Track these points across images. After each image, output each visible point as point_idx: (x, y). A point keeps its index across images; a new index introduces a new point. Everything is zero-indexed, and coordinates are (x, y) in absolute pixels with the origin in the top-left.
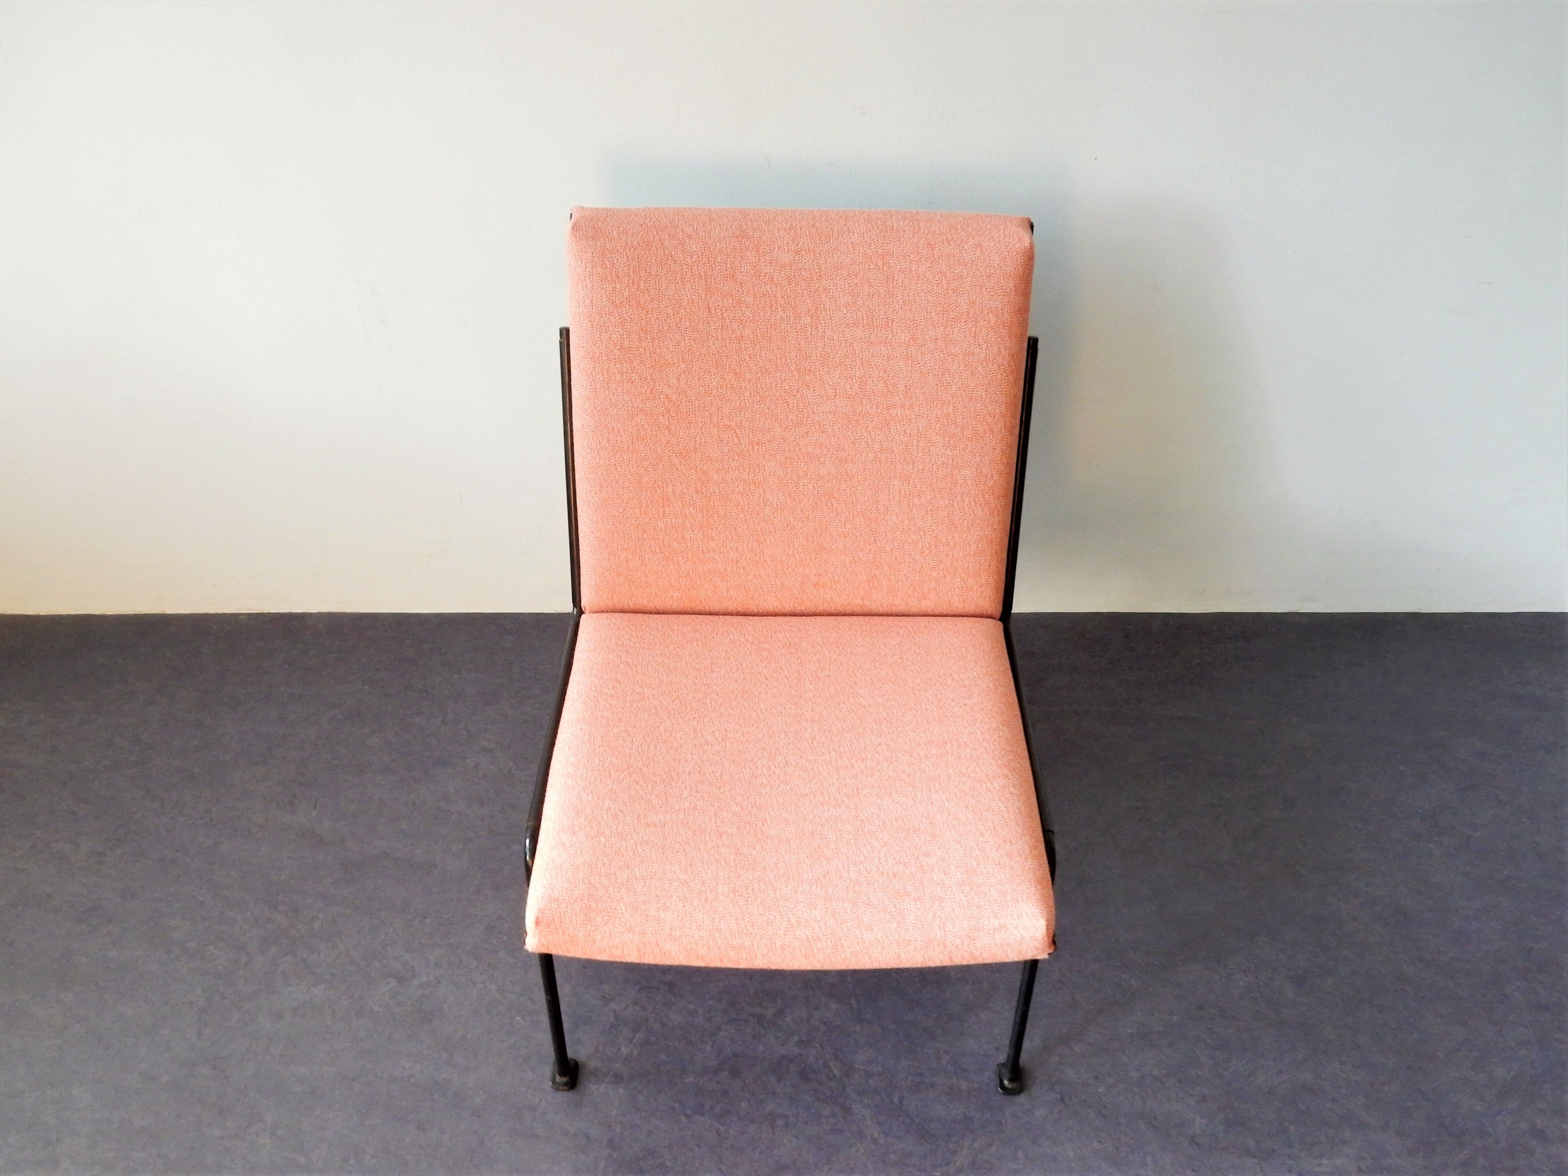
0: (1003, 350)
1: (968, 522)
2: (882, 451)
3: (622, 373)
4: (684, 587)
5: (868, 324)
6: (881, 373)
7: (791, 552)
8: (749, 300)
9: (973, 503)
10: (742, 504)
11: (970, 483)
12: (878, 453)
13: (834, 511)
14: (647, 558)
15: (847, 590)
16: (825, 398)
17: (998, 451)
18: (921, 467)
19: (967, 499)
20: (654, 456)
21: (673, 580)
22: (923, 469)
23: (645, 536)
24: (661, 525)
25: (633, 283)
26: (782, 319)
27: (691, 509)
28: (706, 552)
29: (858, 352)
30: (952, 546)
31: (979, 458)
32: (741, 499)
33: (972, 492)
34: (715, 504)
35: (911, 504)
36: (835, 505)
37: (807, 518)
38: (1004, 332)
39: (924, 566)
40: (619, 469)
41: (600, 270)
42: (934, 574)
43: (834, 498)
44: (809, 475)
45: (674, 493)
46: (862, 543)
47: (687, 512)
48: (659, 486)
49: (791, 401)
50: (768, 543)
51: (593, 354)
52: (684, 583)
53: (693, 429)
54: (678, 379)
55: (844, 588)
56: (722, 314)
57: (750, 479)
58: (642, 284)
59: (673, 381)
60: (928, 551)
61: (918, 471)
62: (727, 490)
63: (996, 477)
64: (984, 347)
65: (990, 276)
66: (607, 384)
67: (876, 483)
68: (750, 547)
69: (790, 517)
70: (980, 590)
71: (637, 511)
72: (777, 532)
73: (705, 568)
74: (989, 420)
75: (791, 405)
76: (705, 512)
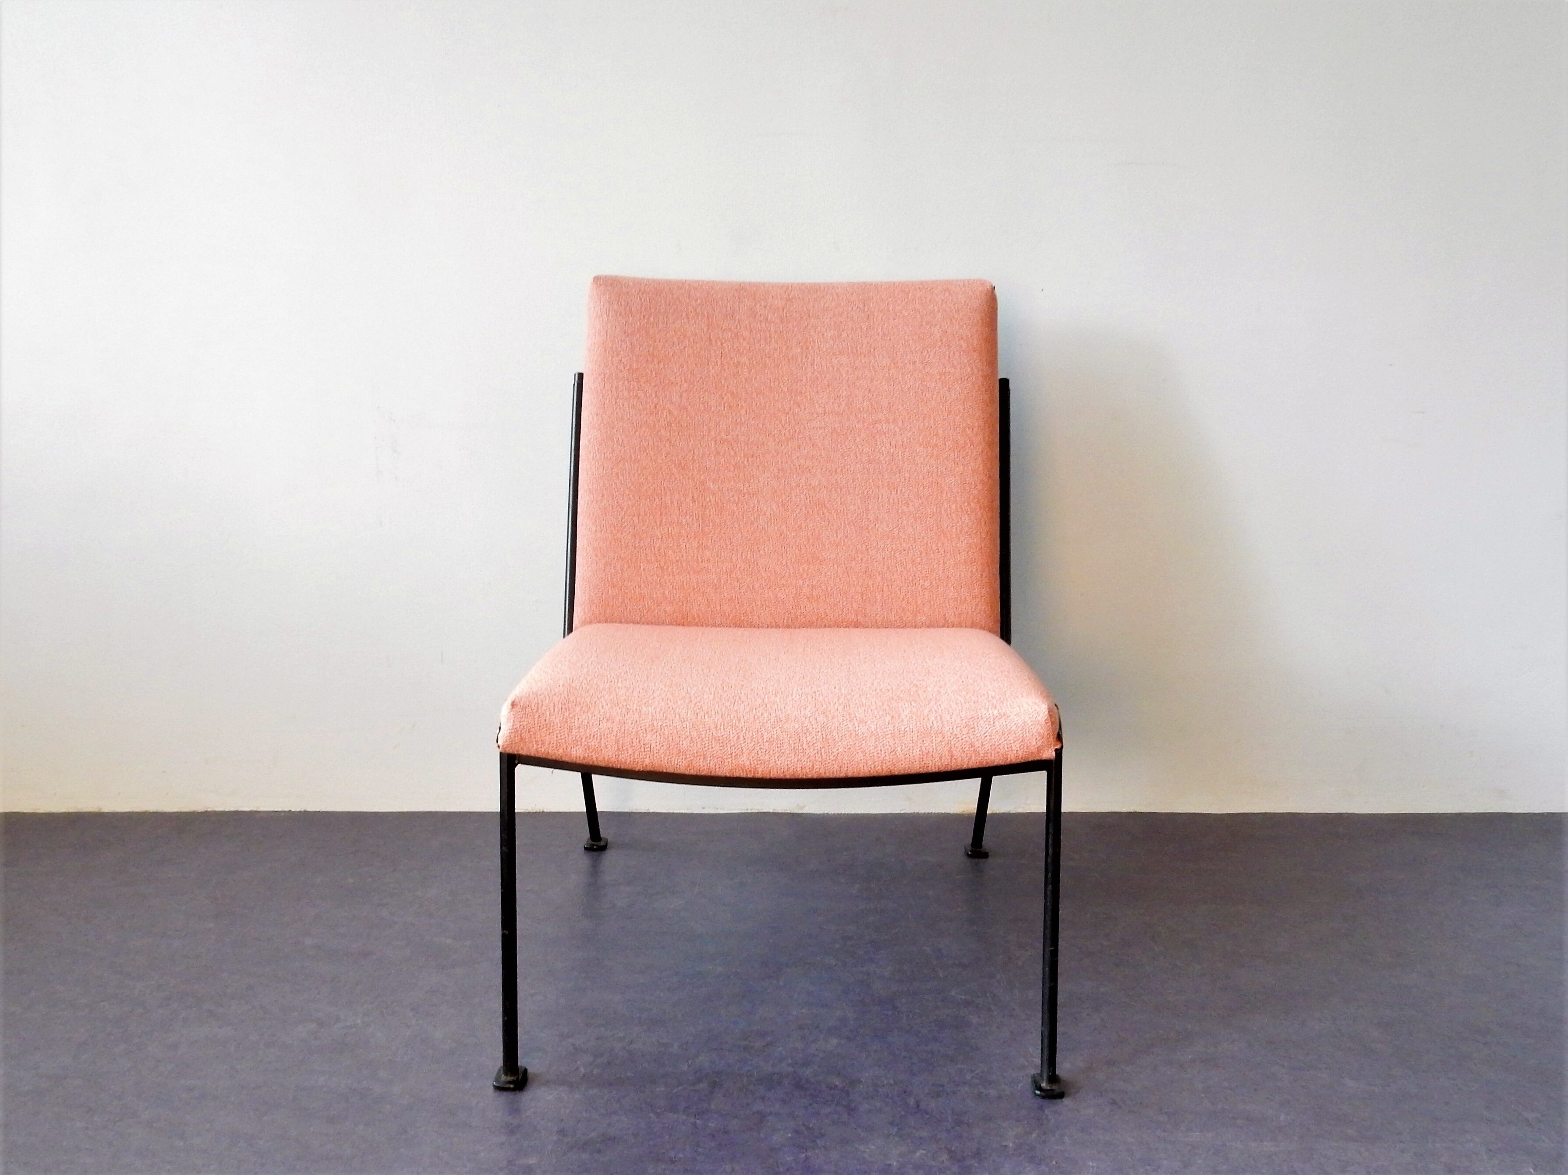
0: (976, 371)
1: (956, 529)
2: (870, 462)
3: (629, 390)
4: (677, 600)
5: (852, 352)
6: (867, 392)
7: (784, 562)
8: (746, 334)
9: (960, 510)
10: (737, 513)
11: (955, 491)
12: (866, 464)
13: (826, 520)
14: (642, 568)
15: (841, 603)
16: (815, 415)
17: (980, 460)
18: (907, 475)
19: (953, 507)
20: (655, 466)
21: (667, 592)
22: (909, 478)
23: (642, 545)
24: (658, 533)
25: (644, 318)
26: (775, 349)
27: (688, 517)
28: (700, 560)
29: (844, 376)
30: (943, 553)
31: (962, 467)
32: (736, 508)
33: (958, 499)
34: (711, 513)
35: (900, 511)
36: (827, 514)
37: (800, 527)
38: (975, 355)
39: (917, 575)
40: (621, 478)
41: (616, 307)
42: (927, 584)
43: (825, 507)
44: (801, 485)
45: (672, 502)
46: (854, 551)
47: (684, 521)
48: (657, 494)
49: (783, 418)
50: (762, 552)
51: (604, 375)
52: (677, 596)
53: (692, 441)
54: (681, 396)
55: (838, 600)
56: (722, 344)
57: (745, 489)
58: (652, 319)
59: (676, 399)
60: (919, 559)
61: (905, 479)
62: (722, 499)
63: (980, 487)
64: (958, 367)
65: (958, 310)
66: (615, 400)
67: (866, 492)
68: (744, 557)
69: (784, 527)
70: (974, 603)
71: (636, 519)
72: (771, 541)
73: (699, 579)
74: (968, 432)
75: (783, 422)
76: (701, 521)
